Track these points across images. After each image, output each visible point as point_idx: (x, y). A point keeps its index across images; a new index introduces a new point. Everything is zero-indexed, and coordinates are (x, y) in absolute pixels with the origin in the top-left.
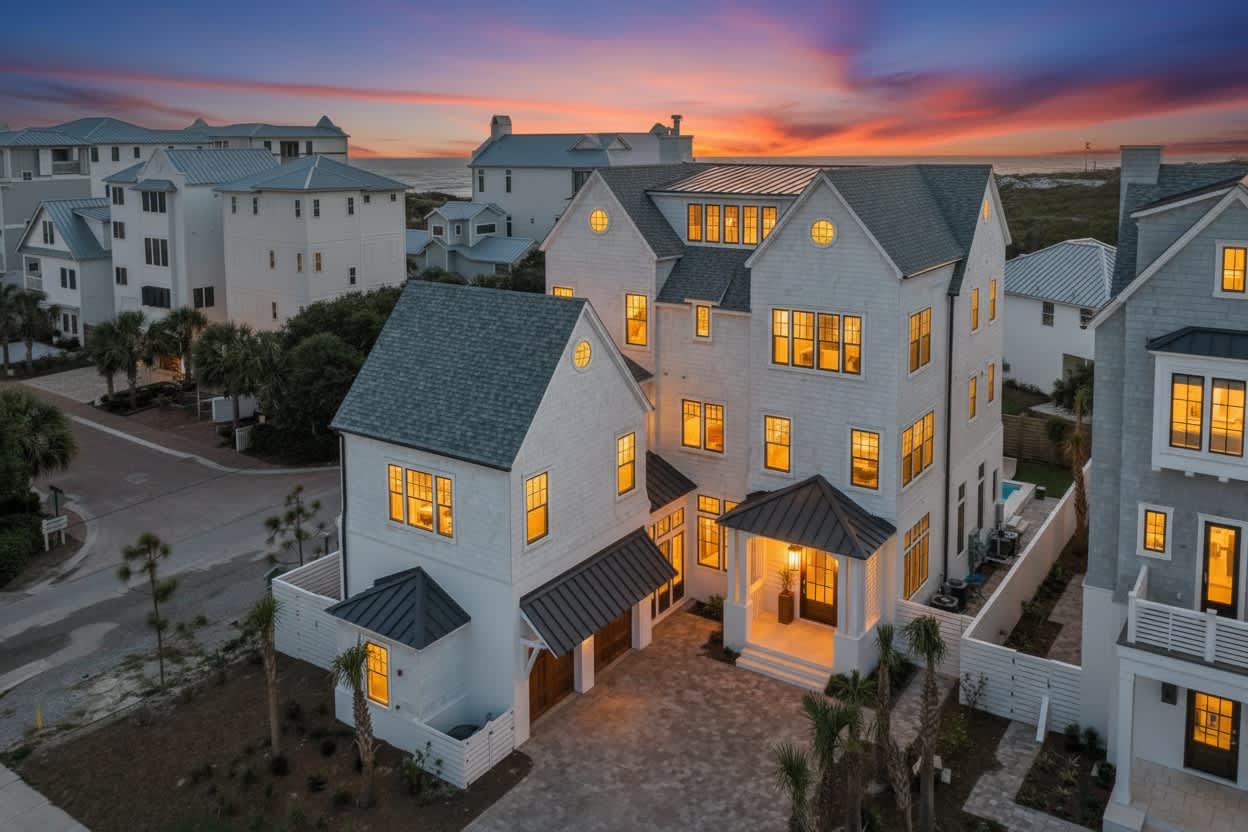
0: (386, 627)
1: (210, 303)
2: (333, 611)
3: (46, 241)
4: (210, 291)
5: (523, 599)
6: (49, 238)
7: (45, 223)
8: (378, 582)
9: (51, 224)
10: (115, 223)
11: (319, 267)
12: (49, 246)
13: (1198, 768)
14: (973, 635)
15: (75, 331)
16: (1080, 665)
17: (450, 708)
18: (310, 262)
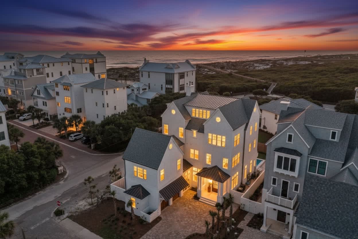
0: (135, 195)
1: (81, 112)
2: (125, 192)
3: (38, 94)
4: (81, 109)
5: (160, 191)
6: (39, 93)
7: (37, 90)
8: (132, 187)
9: (39, 91)
10: (57, 92)
11: (108, 106)
12: (39, 96)
13: (280, 220)
14: (243, 197)
15: (48, 116)
16: (261, 203)
17: (147, 209)
18: (106, 105)
